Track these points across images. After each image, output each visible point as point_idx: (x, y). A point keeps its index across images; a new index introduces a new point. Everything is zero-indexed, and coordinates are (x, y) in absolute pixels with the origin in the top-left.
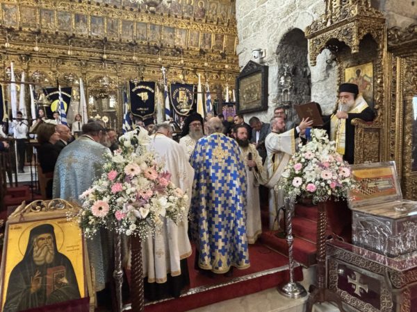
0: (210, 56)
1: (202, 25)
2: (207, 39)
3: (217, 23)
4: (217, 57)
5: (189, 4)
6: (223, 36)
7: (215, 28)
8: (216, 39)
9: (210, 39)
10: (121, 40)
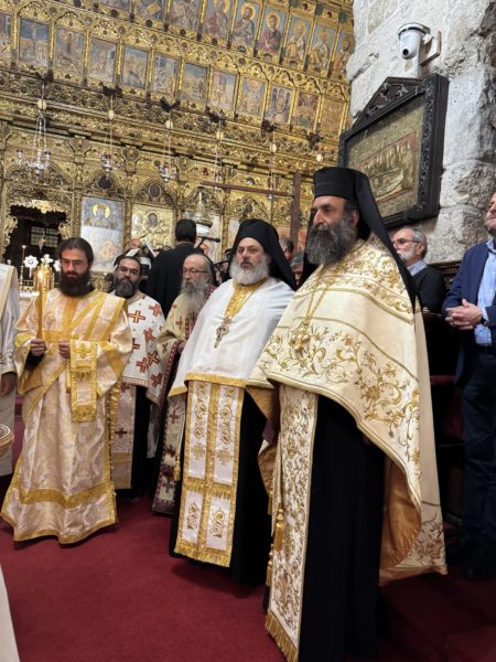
0: (285, 140)
1: (271, 69)
2: (281, 101)
3: (306, 67)
4: (300, 145)
5: (247, 18)
6: (317, 98)
7: (299, 78)
8: (300, 104)
9: (287, 102)
10: (85, 81)
